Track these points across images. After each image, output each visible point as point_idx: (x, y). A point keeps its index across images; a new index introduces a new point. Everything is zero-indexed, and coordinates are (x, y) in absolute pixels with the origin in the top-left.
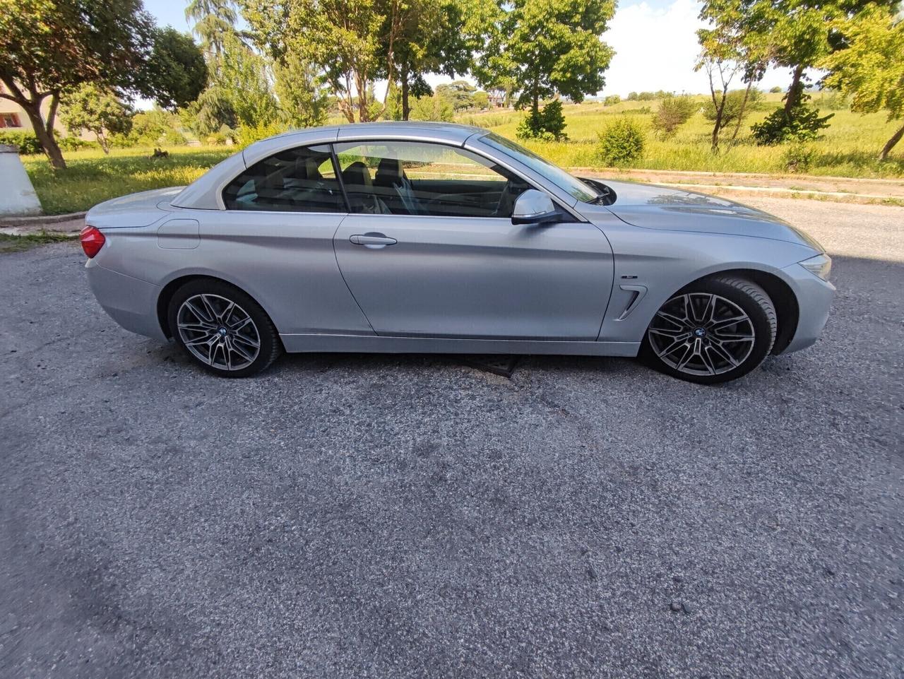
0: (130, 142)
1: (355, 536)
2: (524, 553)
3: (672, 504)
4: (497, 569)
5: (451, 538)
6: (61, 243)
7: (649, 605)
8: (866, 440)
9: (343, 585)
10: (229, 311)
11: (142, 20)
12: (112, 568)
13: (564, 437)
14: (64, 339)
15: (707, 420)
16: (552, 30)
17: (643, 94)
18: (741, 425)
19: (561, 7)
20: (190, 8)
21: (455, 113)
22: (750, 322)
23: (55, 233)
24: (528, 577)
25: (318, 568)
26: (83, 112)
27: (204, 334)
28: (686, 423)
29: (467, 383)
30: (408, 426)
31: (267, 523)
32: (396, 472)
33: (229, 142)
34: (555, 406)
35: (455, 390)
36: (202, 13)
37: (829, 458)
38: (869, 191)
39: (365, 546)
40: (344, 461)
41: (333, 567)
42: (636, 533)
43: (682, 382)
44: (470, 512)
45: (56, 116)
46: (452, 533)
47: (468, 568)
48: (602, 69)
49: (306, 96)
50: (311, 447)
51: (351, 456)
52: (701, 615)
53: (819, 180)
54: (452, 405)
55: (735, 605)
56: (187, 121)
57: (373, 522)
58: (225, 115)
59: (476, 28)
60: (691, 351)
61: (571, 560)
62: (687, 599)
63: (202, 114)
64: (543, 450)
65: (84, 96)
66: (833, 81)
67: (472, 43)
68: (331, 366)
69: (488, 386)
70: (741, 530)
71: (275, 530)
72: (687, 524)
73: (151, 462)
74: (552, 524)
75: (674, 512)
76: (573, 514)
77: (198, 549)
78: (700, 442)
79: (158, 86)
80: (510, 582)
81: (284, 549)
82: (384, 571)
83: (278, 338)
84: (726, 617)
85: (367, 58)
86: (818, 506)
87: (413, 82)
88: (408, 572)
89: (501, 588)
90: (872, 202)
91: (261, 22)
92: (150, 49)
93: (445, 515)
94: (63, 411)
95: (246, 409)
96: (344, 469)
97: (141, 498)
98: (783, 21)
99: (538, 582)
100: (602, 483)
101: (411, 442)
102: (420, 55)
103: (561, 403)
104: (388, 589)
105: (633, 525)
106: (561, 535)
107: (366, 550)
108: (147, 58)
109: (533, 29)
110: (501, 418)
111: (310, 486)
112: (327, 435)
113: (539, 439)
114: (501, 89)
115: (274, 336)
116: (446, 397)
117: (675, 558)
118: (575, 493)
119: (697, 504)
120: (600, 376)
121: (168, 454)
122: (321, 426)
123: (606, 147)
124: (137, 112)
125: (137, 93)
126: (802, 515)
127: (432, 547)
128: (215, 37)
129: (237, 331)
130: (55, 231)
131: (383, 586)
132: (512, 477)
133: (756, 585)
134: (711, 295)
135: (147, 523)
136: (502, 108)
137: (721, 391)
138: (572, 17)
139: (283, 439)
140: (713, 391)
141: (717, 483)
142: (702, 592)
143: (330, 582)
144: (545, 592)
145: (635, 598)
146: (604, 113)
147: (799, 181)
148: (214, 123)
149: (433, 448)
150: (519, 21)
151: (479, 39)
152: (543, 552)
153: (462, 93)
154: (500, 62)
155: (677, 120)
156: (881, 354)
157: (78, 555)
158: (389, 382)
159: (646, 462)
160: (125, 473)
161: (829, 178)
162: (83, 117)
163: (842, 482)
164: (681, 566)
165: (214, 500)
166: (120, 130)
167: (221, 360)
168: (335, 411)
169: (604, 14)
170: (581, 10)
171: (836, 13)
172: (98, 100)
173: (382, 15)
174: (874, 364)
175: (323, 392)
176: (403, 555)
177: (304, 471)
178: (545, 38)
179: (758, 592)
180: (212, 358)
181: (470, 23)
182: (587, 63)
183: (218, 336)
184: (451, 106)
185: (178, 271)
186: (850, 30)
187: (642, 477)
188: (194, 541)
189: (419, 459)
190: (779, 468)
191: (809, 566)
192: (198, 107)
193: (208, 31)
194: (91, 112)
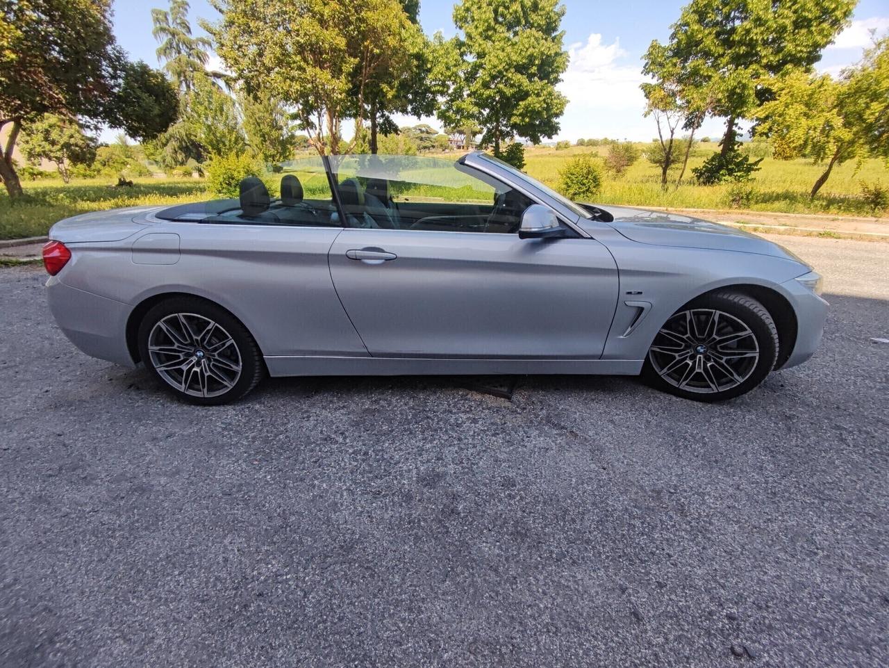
0: (92, 173)
1: (362, 584)
2: (558, 594)
3: (706, 530)
4: (531, 616)
5: (473, 581)
6: (13, 268)
7: (708, 650)
8: (877, 455)
9: (353, 646)
10: (208, 331)
11: (114, 53)
12: (60, 642)
13: (575, 460)
14: (12, 367)
15: (718, 438)
16: (512, 79)
17: (590, 140)
18: (753, 443)
19: (519, 59)
20: (161, 49)
21: (417, 153)
22: (754, 337)
23: (7, 258)
24: (568, 623)
25: (321, 626)
26: (44, 143)
27: (179, 357)
28: (698, 442)
29: (466, 406)
30: (409, 453)
31: (255, 573)
32: (401, 505)
33: (196, 175)
34: (563, 428)
35: (455, 413)
36: (173, 54)
37: (847, 474)
38: (807, 225)
39: (375, 596)
40: (342, 496)
41: (340, 624)
42: (675, 565)
43: (684, 400)
44: (490, 549)
45: (15, 147)
46: (473, 574)
47: (498, 616)
48: (557, 115)
49: (274, 134)
50: (302, 480)
51: (348, 489)
52: (767, 659)
53: (761, 215)
54: (453, 429)
55: (800, 645)
56: (152, 154)
57: (381, 566)
58: (192, 150)
59: (442, 74)
60: (693, 368)
61: (611, 601)
62: (746, 639)
63: (169, 149)
64: (558, 476)
65: (47, 127)
66: (764, 128)
67: (437, 88)
68: (317, 391)
69: (489, 409)
70: (781, 555)
71: (265, 580)
72: (725, 552)
73: (112, 505)
74: (583, 558)
75: (709, 539)
76: (603, 546)
77: (172, 610)
78: (716, 462)
79: (127, 117)
80: (548, 631)
81: (278, 604)
82: (401, 625)
83: (263, 361)
84: (795, 660)
85: (339, 96)
86: (852, 526)
87: (381, 121)
88: (429, 625)
89: (540, 638)
90: (810, 234)
91: (235, 59)
92: (120, 81)
93: (462, 554)
94: (6, 447)
95: (225, 439)
96: (342, 505)
97: (99, 548)
98: (716, 77)
99: (579, 629)
100: (627, 509)
101: (415, 471)
102: (390, 96)
103: (568, 424)
104: (408, 648)
105: (670, 556)
106: (594, 571)
107: (376, 600)
108: (116, 90)
109: (493, 78)
110: (508, 442)
111: (305, 524)
112: (320, 467)
113: (552, 464)
114: (461, 132)
115: (257, 358)
116: (446, 421)
117: (722, 591)
118: (601, 522)
119: (730, 529)
120: (601, 396)
121: (133, 493)
122: (311, 457)
123: (567, 184)
124: (102, 145)
125: (104, 122)
126: (839, 537)
127: (453, 593)
128: (185, 76)
129: (216, 354)
130: (7, 255)
131: (401, 645)
132: (530, 506)
133: (815, 620)
134: (714, 311)
135: (107, 579)
136: (461, 150)
137: (725, 409)
138: (528, 69)
139: (269, 472)
140: (717, 409)
141: (745, 505)
142: (762, 631)
143: (338, 643)
144: (590, 641)
145: (691, 643)
146: (557, 156)
147: (744, 216)
148: (180, 157)
149: (440, 476)
150: (481, 71)
151: (444, 85)
152: (579, 592)
153: (424, 135)
154: (463, 107)
155: (625, 162)
156: (864, 370)
157: (15, 627)
158: (383, 407)
159: (667, 484)
160: (80, 518)
161: (770, 213)
162: (44, 147)
163: (868, 499)
164: (731, 600)
165: (190, 547)
166: (82, 161)
167: (196, 386)
168: (326, 439)
169: (558, 67)
170: (537, 62)
171: (761, 71)
172: (62, 131)
173: (355, 57)
174: (859, 379)
175: (311, 418)
176: (421, 604)
177: (296, 508)
178: (506, 86)
179: (821, 628)
180: (186, 383)
181: (435, 70)
182: (544, 109)
183: (194, 359)
184: (414, 147)
185: (153, 289)
186: (776, 85)
187: (667, 501)
188: (166, 599)
189: (425, 490)
190: (802, 487)
191: (863, 594)
192: (164, 141)
193: (179, 70)
194: (53, 143)
